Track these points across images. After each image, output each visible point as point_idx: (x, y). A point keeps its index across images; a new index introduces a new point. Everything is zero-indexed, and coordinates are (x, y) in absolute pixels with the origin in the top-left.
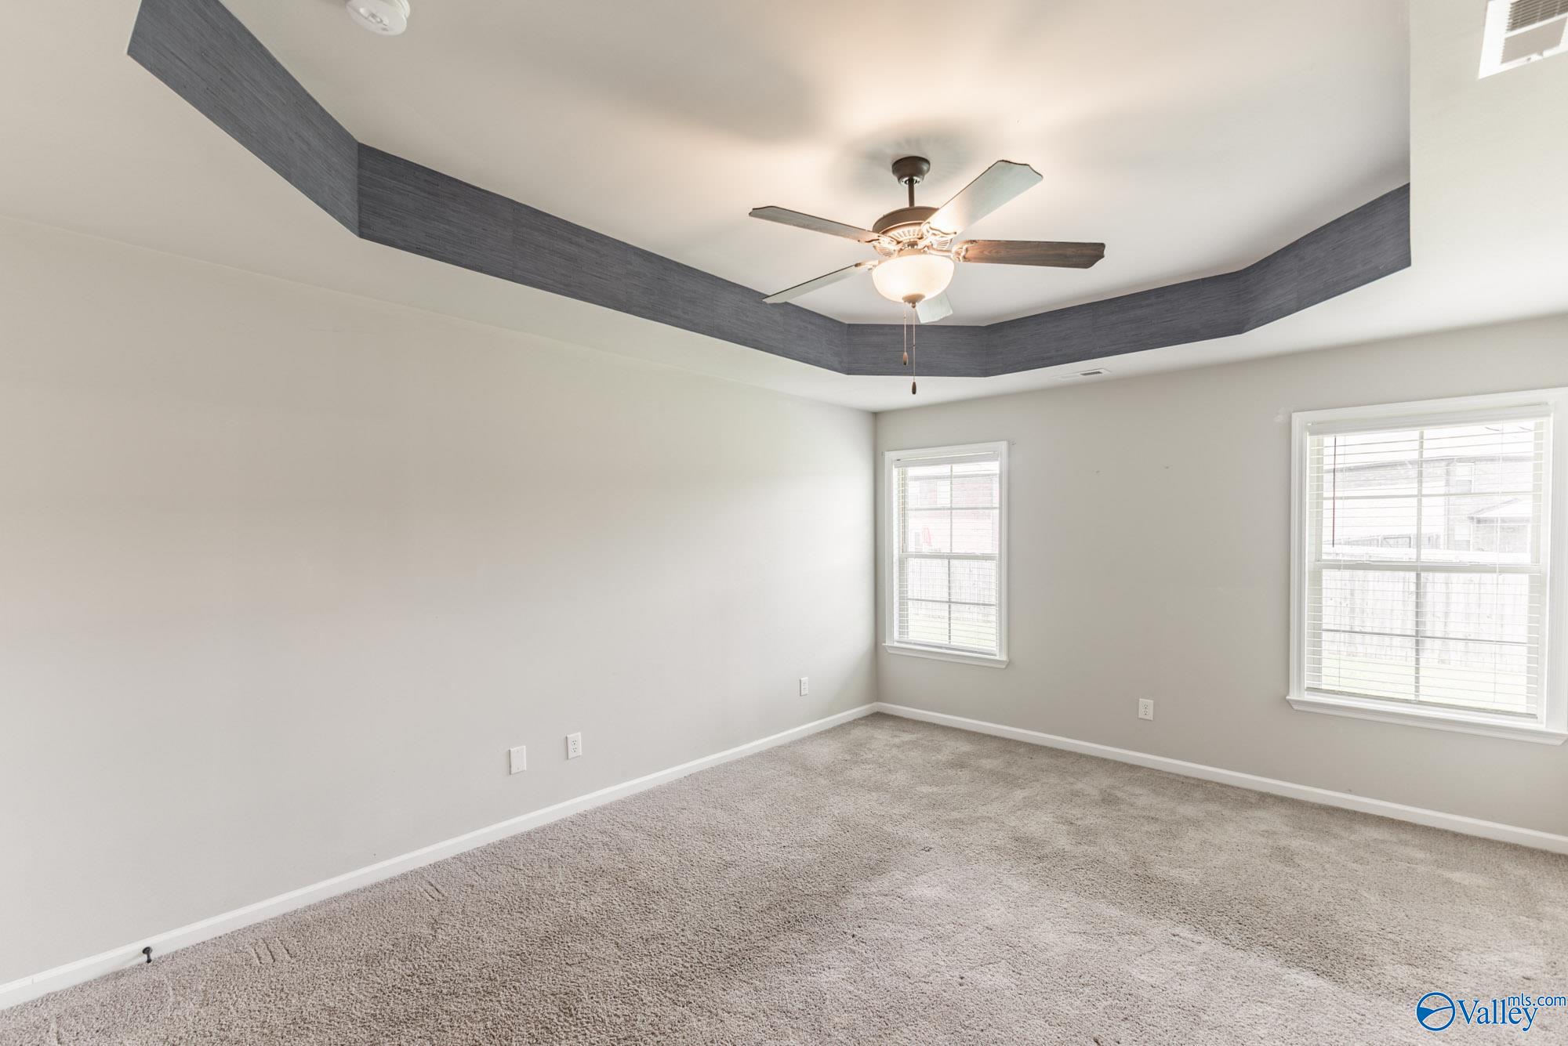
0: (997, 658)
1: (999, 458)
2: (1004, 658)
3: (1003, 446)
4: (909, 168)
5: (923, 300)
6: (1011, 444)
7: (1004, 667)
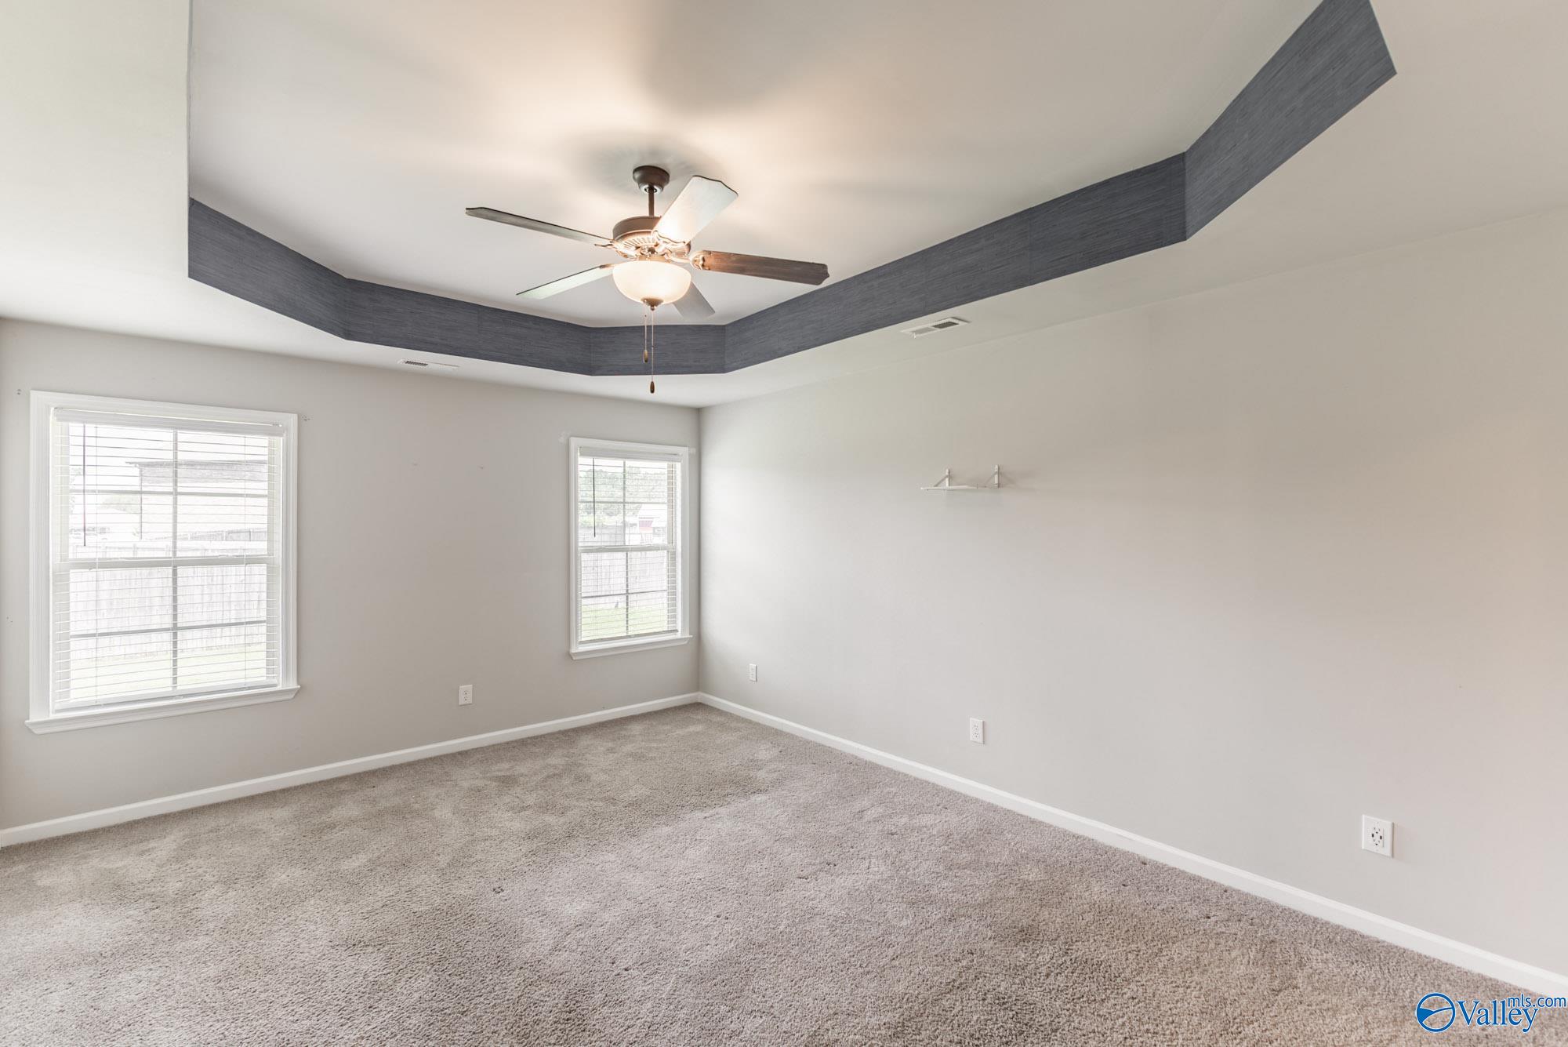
0: (279, 688)
1: (285, 435)
2: (293, 685)
3: (292, 420)
4: (653, 177)
5: (662, 304)
6: (302, 420)
7: (292, 696)
